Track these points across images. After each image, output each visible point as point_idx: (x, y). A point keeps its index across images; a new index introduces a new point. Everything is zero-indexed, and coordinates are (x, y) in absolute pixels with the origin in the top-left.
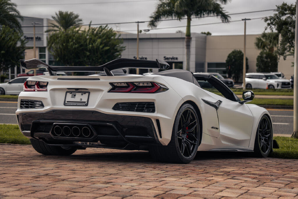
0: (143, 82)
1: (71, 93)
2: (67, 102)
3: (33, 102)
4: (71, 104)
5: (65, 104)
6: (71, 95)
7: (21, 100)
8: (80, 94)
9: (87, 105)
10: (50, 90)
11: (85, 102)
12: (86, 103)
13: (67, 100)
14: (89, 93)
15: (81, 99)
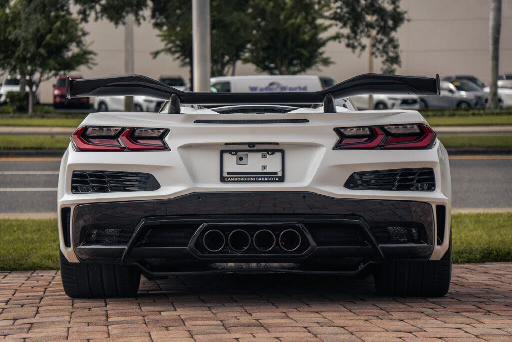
0: (405, 124)
1: (236, 154)
2: (228, 173)
3: (119, 177)
4: (242, 179)
5: (223, 180)
6: (235, 156)
7: (74, 171)
8: (260, 155)
9: (282, 179)
10: (179, 147)
11: (276, 173)
12: (280, 174)
13: (227, 169)
14: (282, 152)
15: (264, 167)
